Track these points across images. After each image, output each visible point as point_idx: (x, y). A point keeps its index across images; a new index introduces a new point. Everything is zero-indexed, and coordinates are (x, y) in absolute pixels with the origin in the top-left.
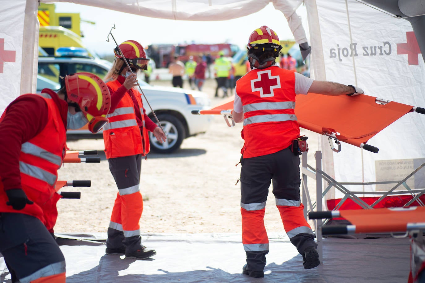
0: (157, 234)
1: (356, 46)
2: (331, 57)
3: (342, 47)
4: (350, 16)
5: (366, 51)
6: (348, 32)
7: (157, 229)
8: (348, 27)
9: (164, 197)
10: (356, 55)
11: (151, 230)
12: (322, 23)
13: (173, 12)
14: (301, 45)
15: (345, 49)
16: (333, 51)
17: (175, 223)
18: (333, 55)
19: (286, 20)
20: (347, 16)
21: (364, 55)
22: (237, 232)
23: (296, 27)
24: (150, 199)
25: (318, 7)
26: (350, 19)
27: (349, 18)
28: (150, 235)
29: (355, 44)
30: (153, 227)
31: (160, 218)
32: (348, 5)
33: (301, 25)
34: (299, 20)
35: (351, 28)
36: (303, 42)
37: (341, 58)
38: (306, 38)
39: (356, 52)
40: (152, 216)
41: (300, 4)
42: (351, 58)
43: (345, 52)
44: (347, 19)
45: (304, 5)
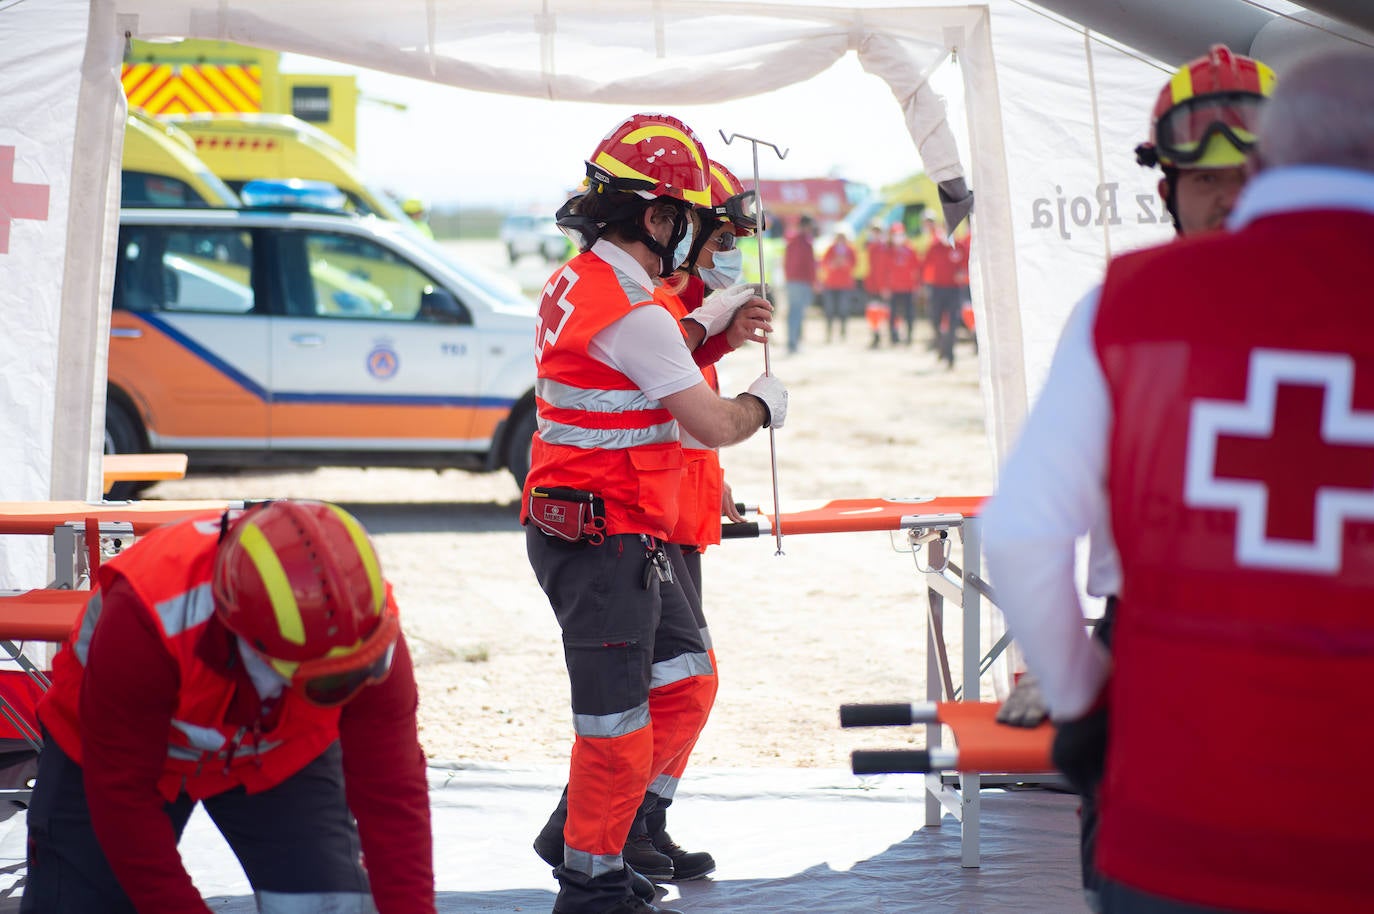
0: (480, 763)
1: (1117, 191)
2: (1036, 224)
3: (1070, 194)
4: (1099, 98)
5: (1147, 210)
6: (1093, 148)
7: (490, 751)
8: (1093, 132)
9: (539, 653)
10: (1115, 220)
11: (470, 751)
12: (1010, 117)
13: (544, 74)
14: (942, 186)
15: (1080, 200)
16: (1042, 207)
17: (552, 731)
18: (1044, 219)
19: (898, 107)
20: (1089, 98)
21: (1141, 220)
22: (734, 766)
23: (929, 131)
24: (491, 658)
25: (997, 66)
26: (1100, 108)
27: (1095, 104)
28: (459, 766)
29: (1113, 187)
30: (478, 743)
31: (505, 717)
32: (1096, 61)
33: (943, 122)
34: (938, 106)
35: (1103, 136)
36: (948, 176)
37: (1068, 230)
38: (958, 164)
39: (1114, 210)
40: (485, 709)
41: (941, 59)
42: (1100, 229)
43: (1081, 212)
44: (1091, 107)
45: (954, 60)
